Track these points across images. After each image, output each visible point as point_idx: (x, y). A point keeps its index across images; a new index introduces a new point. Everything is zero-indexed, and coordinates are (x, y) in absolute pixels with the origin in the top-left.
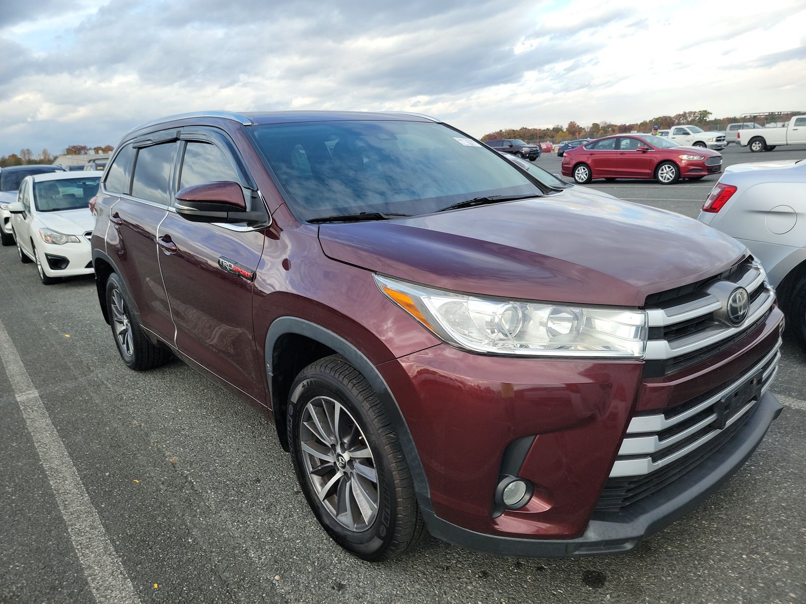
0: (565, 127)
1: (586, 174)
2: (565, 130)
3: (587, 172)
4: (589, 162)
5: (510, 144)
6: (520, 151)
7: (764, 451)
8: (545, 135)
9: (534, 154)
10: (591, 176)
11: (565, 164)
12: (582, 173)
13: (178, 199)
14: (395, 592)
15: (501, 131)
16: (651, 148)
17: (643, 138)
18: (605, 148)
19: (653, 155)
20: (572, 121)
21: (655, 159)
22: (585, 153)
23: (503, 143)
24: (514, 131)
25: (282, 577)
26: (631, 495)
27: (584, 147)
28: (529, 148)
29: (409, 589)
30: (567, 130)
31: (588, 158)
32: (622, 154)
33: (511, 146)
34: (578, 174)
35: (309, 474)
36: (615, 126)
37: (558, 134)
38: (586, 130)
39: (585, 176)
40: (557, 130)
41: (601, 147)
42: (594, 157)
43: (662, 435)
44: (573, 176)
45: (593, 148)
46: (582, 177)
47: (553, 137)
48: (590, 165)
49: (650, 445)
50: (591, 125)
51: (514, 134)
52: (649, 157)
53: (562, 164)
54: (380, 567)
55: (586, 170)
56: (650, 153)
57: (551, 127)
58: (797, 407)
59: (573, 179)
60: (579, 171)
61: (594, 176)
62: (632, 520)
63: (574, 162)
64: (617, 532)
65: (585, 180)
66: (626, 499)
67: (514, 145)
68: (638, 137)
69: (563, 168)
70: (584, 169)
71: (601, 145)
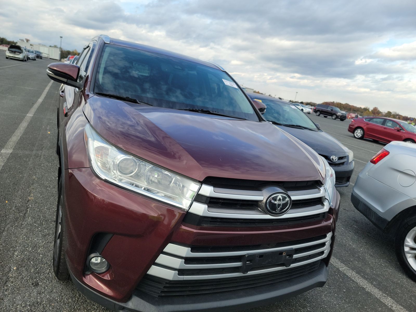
0: (371, 109)
1: (361, 134)
2: (370, 111)
3: (362, 133)
4: (365, 128)
5: (331, 109)
6: (336, 114)
7: (326, 306)
8: (358, 110)
9: (343, 117)
10: (364, 136)
11: (351, 126)
12: (359, 133)
13: (49, 68)
14: (57, 298)
15: (334, 102)
16: (403, 130)
17: (400, 123)
18: (377, 123)
19: (403, 134)
20: (376, 107)
21: (403, 136)
22: (364, 123)
23: (328, 107)
24: (341, 104)
25: (18, 269)
26: (166, 290)
27: (364, 120)
28: (342, 113)
29: (65, 300)
30: (372, 111)
31: (365, 126)
32: (385, 128)
33: (332, 110)
34: (357, 133)
35: (58, 223)
36: (401, 116)
37: (366, 112)
38: (383, 114)
39: (360, 135)
40: (366, 109)
41: (375, 122)
42: (369, 126)
43: (188, 260)
44: (353, 133)
45: (369, 121)
46: (359, 135)
47: (362, 112)
48: (365, 130)
49: (178, 263)
50: (386, 112)
51: (340, 105)
52: (400, 134)
53: (350, 125)
54: (63, 284)
55: (362, 132)
56: (402, 132)
57: (363, 107)
58: (369, 291)
59: (353, 134)
60: (357, 131)
61: (365, 136)
62: (159, 305)
63: (356, 126)
64: (145, 308)
65: (359, 137)
66: (162, 292)
67: (334, 110)
68: (397, 121)
69: (350, 127)
70: (361, 131)
71: (375, 121)
